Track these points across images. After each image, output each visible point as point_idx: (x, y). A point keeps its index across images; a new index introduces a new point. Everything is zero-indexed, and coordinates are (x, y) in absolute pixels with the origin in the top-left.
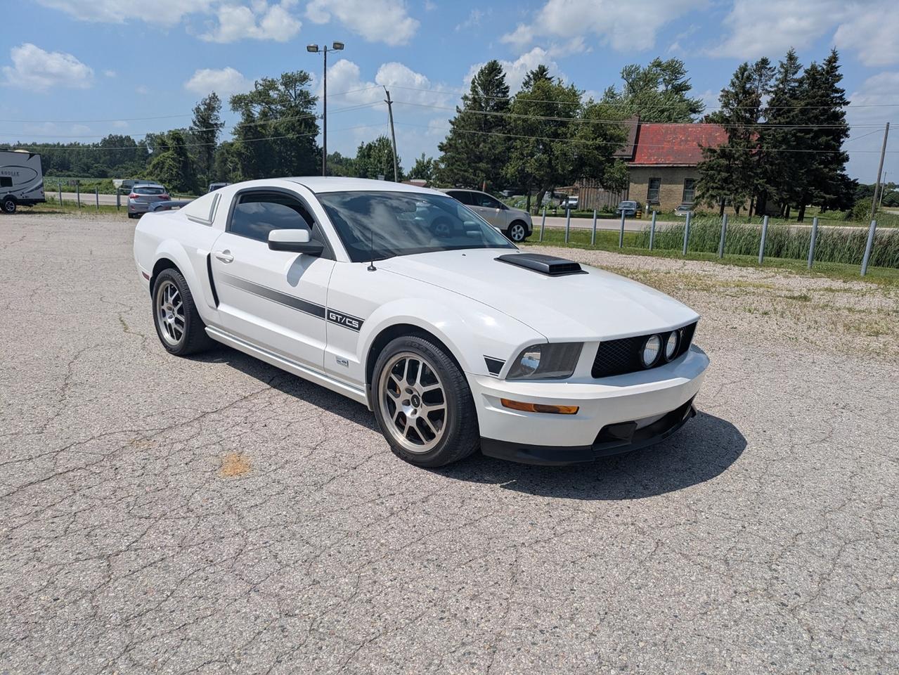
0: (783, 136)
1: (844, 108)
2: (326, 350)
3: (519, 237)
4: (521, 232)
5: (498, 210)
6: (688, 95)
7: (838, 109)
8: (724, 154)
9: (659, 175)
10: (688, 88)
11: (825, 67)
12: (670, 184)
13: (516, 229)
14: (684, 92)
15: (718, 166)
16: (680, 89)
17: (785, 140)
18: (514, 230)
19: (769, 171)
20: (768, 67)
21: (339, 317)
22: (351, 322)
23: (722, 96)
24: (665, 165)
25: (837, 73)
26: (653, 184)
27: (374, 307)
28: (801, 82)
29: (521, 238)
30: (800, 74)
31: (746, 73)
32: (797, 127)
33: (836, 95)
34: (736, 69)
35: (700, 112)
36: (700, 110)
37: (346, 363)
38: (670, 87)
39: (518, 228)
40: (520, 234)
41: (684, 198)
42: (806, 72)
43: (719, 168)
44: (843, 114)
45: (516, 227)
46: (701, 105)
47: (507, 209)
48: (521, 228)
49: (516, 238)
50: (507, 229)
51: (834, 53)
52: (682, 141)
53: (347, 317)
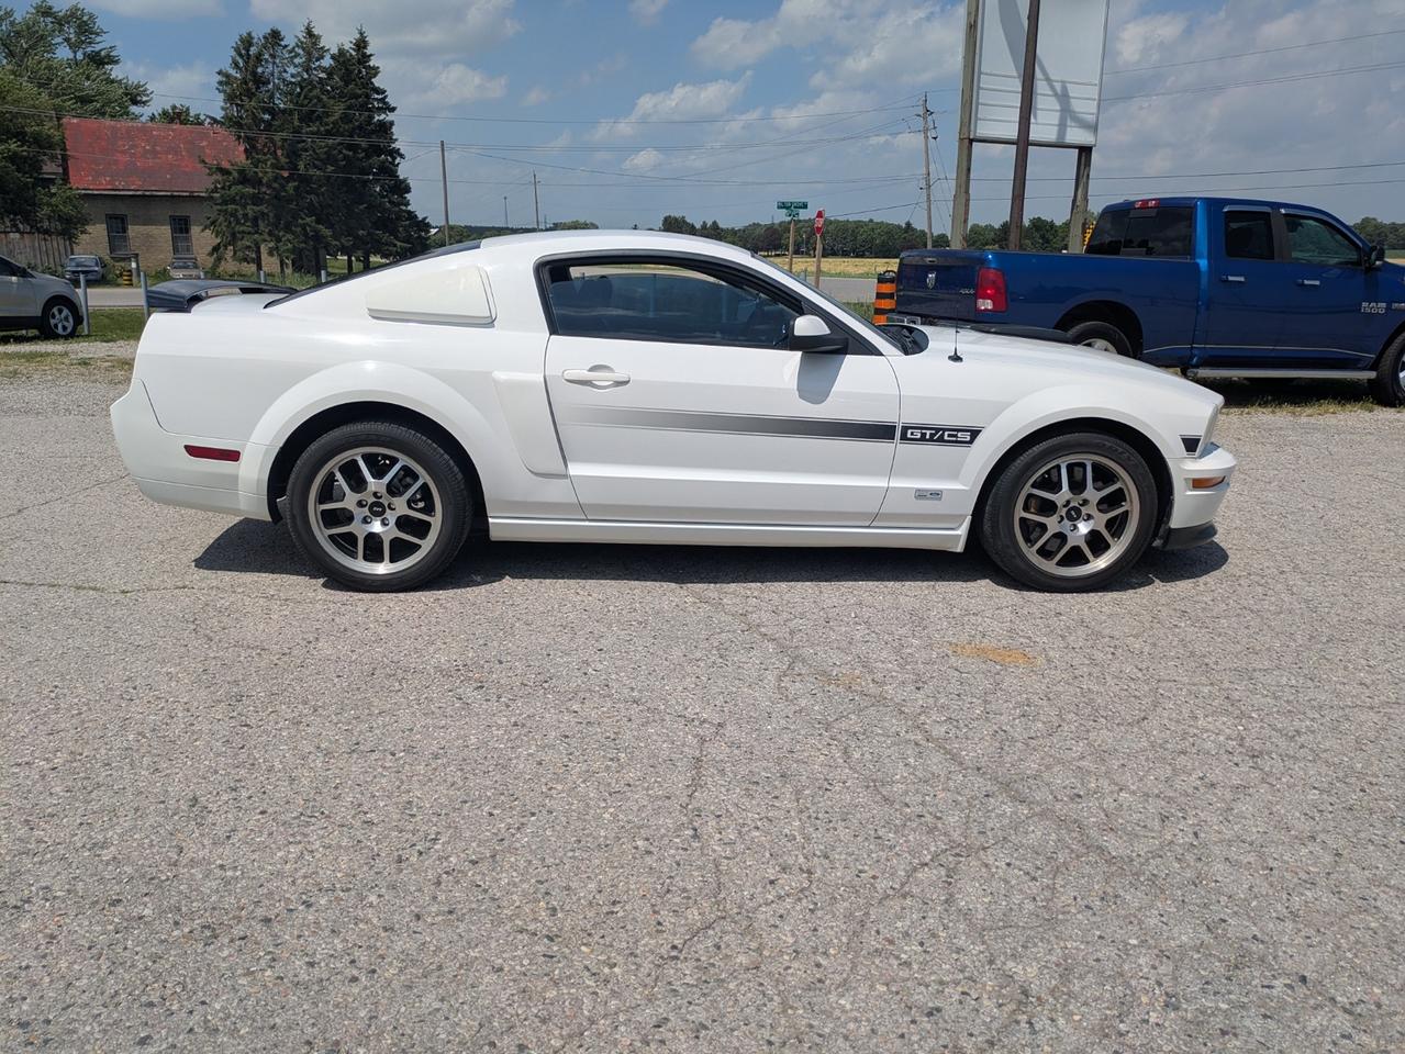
0: (326, 153)
1: (390, 117)
2: (891, 485)
3: (65, 328)
4: (66, 319)
5: (14, 279)
6: (116, 72)
7: (382, 117)
8: (244, 178)
9: (121, 209)
10: (113, 61)
11: (354, 53)
12: (144, 225)
13: (56, 313)
14: (109, 67)
15: (241, 198)
16: (100, 60)
17: (329, 158)
18: (54, 316)
19: (317, 205)
20: (283, 43)
21: (928, 432)
22: (956, 436)
23: (220, 83)
24: (131, 193)
25: (371, 64)
26: (117, 225)
27: (1000, 408)
28: (330, 72)
29: (69, 330)
30: (327, 62)
31: (253, 50)
32: (339, 139)
33: (376, 96)
34: (234, 40)
35: (144, 103)
36: (144, 99)
37: (936, 494)
38: (80, 56)
39: (60, 311)
40: (66, 323)
41: (176, 250)
42: (333, 57)
43: (242, 200)
44: (392, 123)
45: (55, 310)
46: (145, 91)
47: (32, 276)
48: (66, 312)
49: (60, 331)
50: (40, 315)
51: (361, 34)
52: (146, 151)
53: (944, 430)
